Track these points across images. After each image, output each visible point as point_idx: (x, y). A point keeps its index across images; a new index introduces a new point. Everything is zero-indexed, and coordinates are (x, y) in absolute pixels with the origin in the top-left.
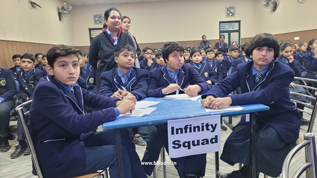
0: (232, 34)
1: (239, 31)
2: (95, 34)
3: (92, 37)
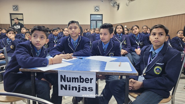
1: (102, 20)
2: (14, 17)
3: (12, 18)
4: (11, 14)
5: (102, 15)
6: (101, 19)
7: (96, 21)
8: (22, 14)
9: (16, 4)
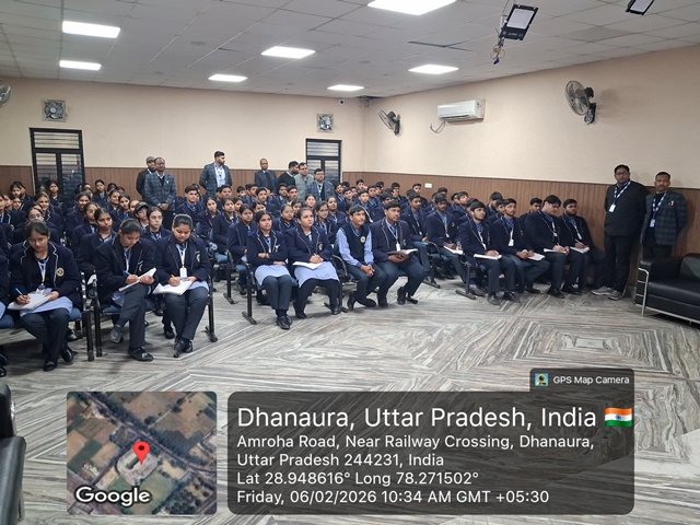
0: (328, 164)
1: (338, 158)
2: (42, 141)
3: (36, 146)
4: (32, 130)
5: (339, 142)
6: (337, 155)
7: (323, 159)
8: (79, 132)
9: (55, 95)
